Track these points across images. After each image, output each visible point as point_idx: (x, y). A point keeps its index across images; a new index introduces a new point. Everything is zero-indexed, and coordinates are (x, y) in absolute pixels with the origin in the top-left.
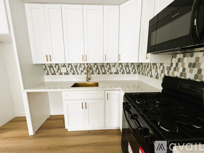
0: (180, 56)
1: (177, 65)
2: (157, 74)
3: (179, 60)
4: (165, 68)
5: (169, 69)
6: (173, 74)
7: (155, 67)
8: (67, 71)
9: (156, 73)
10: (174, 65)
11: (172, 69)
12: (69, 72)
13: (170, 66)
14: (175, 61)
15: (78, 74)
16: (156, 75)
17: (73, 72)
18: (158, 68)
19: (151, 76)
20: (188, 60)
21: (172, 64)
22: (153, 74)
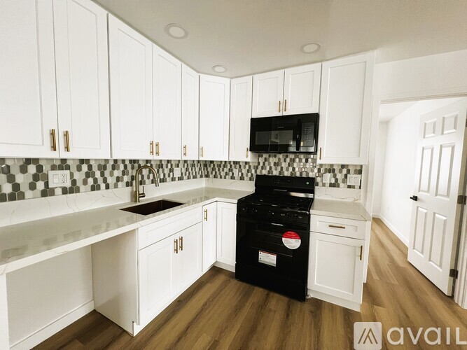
0: (265, 156)
1: (264, 164)
2: (242, 174)
3: (266, 159)
4: (252, 168)
5: (256, 168)
6: (261, 172)
7: (238, 166)
8: (74, 182)
9: (240, 173)
10: (261, 164)
11: (260, 168)
12: (79, 183)
13: (257, 165)
14: (261, 160)
15: (107, 187)
16: (240, 175)
17: (92, 183)
18: (242, 167)
19: (233, 178)
20: (273, 160)
21: (259, 163)
22: (236, 175)
